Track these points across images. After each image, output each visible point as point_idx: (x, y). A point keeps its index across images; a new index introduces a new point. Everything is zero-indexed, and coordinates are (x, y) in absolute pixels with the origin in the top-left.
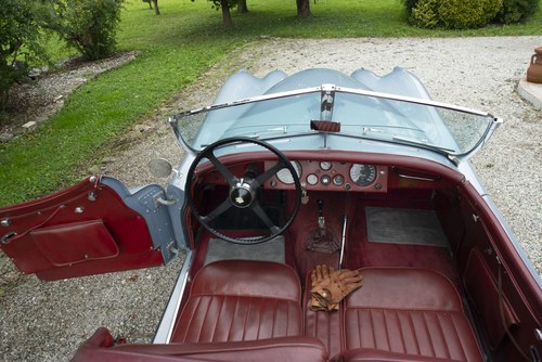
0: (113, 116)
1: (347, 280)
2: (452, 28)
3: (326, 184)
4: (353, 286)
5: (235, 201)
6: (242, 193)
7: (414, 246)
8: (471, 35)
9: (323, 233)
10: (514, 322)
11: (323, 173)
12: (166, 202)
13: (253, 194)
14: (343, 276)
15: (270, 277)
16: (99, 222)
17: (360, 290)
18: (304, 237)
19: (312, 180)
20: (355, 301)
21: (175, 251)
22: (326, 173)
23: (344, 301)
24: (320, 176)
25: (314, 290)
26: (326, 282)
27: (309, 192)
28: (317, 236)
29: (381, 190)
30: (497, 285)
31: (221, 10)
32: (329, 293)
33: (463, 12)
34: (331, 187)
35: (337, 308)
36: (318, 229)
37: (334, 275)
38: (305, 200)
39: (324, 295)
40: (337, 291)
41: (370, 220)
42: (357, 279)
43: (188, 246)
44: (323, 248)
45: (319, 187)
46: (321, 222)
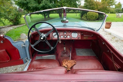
0: (18, 35)
1: (72, 62)
2: (90, 20)
3: (65, 38)
4: (74, 64)
5: (40, 39)
6: (43, 37)
8: (93, 22)
9: (65, 51)
10: (119, 68)
11: (64, 35)
13: (46, 37)
14: (71, 61)
15: (51, 63)
17: (76, 65)
19: (62, 37)
20: (75, 68)
21: (27, 60)
22: (65, 35)
23: (72, 68)
24: (64, 36)
25: (63, 65)
26: (66, 63)
27: (62, 40)
28: (64, 52)
29: (79, 39)
31: (44, 17)
32: (67, 66)
33: (91, 18)
34: (67, 39)
35: (70, 69)
36: (64, 50)
37: (69, 61)
38: (60, 42)
39: (66, 66)
40: (70, 65)
42: (75, 62)
43: (30, 58)
44: (65, 55)
45: (64, 39)
46: (65, 48)
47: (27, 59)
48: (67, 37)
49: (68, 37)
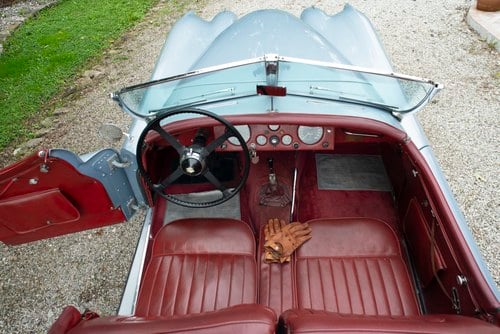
0: (60, 61)
1: (297, 233)
3: (275, 144)
4: (303, 239)
5: (185, 170)
6: (192, 163)
7: (361, 192)
9: (274, 189)
10: (441, 267)
11: (271, 133)
12: (120, 165)
14: (293, 230)
15: (226, 232)
16: (56, 191)
17: (310, 242)
18: (257, 192)
19: (262, 140)
20: (305, 252)
21: (136, 208)
22: (275, 133)
23: (296, 253)
24: (269, 136)
25: (267, 245)
26: (278, 237)
27: (259, 153)
28: (269, 191)
29: (329, 148)
30: (430, 235)
32: (281, 246)
34: (280, 147)
35: (288, 260)
36: (270, 185)
37: (286, 229)
38: (255, 160)
39: (277, 248)
40: (288, 245)
41: (320, 168)
42: (307, 232)
43: (147, 203)
44: (275, 202)
45: (268, 147)
46: (272, 178)
47: (136, 202)
48: (280, 140)
49: (287, 140)
